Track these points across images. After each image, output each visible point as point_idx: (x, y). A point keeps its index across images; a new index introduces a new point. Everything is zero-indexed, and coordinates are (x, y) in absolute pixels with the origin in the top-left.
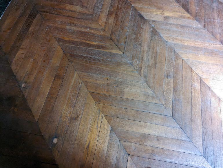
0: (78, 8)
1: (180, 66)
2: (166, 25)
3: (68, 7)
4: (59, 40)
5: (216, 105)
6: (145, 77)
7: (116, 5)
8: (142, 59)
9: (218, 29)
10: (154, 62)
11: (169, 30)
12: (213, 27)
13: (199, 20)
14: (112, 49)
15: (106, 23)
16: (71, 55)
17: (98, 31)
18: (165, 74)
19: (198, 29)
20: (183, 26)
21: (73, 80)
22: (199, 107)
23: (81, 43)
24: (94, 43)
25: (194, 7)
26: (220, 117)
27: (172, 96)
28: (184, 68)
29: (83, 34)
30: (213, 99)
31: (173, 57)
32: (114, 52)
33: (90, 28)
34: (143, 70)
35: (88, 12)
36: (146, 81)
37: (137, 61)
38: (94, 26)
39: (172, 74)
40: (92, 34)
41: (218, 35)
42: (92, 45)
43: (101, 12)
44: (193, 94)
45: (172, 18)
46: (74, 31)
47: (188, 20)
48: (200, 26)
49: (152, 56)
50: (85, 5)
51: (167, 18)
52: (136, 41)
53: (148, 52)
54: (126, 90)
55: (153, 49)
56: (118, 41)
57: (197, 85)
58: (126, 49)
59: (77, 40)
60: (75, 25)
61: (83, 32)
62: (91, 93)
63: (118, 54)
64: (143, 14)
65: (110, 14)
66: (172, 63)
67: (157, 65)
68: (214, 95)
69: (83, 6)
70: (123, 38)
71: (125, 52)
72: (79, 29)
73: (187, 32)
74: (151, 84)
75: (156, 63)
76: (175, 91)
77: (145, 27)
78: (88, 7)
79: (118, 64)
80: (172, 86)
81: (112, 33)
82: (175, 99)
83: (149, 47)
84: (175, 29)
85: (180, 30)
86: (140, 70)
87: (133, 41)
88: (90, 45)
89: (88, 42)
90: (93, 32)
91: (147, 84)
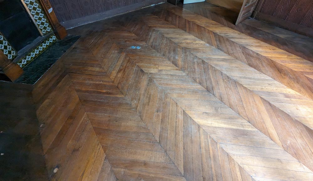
0: (97, 69)
1: (168, 103)
2: (159, 75)
3: (90, 68)
4: (78, 91)
5: (196, 131)
6: (140, 113)
7: (125, 65)
8: (139, 100)
9: (198, 75)
10: (148, 101)
11: (161, 78)
12: (194, 74)
13: (184, 71)
14: (117, 94)
15: (115, 77)
16: (84, 101)
17: (109, 82)
18: (155, 110)
19: (182, 76)
20: (172, 75)
21: (83, 119)
22: (181, 134)
23: (94, 92)
24: (104, 91)
25: (180, 62)
26: (199, 141)
27: (159, 126)
28: (171, 104)
29: (97, 86)
30: (193, 126)
31: (163, 97)
32: (118, 96)
33: (103, 81)
34: (138, 107)
35: (103, 71)
36: (140, 116)
37: (135, 102)
38: (106, 79)
39: (161, 109)
40: (104, 85)
41: (198, 79)
42: (102, 92)
43: (113, 70)
44: (177, 123)
45: (165, 71)
46: (91, 84)
47: (176, 71)
48: (184, 74)
49: (147, 97)
50: (103, 66)
51: (161, 71)
52: (136, 87)
53: (144, 95)
54: (123, 124)
55: (148, 92)
56: (122, 89)
57: (181, 116)
58: (127, 93)
59: (92, 90)
60: (92, 80)
61: (97, 84)
62: (94, 128)
63: (121, 98)
64: (143, 69)
65: (120, 71)
66: (162, 101)
67: (150, 104)
68: (194, 123)
69: (101, 67)
70: (127, 86)
71: (126, 96)
72: (94, 83)
73: (175, 78)
74: (144, 118)
75: (149, 102)
76: (162, 121)
77: (144, 77)
78: (104, 67)
79: (120, 104)
80: (161, 118)
81: (119, 83)
82: (162, 128)
83: (146, 90)
84: (166, 77)
85: (169, 78)
86: (137, 108)
87: (134, 87)
88: (100, 93)
89: (99, 91)
90: (105, 83)
91: (141, 118)
